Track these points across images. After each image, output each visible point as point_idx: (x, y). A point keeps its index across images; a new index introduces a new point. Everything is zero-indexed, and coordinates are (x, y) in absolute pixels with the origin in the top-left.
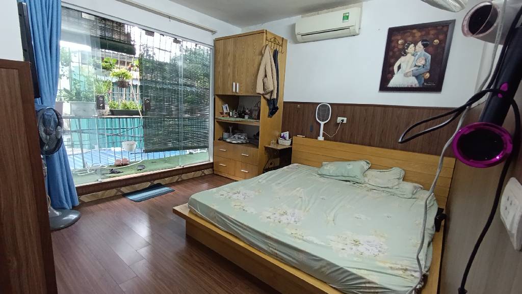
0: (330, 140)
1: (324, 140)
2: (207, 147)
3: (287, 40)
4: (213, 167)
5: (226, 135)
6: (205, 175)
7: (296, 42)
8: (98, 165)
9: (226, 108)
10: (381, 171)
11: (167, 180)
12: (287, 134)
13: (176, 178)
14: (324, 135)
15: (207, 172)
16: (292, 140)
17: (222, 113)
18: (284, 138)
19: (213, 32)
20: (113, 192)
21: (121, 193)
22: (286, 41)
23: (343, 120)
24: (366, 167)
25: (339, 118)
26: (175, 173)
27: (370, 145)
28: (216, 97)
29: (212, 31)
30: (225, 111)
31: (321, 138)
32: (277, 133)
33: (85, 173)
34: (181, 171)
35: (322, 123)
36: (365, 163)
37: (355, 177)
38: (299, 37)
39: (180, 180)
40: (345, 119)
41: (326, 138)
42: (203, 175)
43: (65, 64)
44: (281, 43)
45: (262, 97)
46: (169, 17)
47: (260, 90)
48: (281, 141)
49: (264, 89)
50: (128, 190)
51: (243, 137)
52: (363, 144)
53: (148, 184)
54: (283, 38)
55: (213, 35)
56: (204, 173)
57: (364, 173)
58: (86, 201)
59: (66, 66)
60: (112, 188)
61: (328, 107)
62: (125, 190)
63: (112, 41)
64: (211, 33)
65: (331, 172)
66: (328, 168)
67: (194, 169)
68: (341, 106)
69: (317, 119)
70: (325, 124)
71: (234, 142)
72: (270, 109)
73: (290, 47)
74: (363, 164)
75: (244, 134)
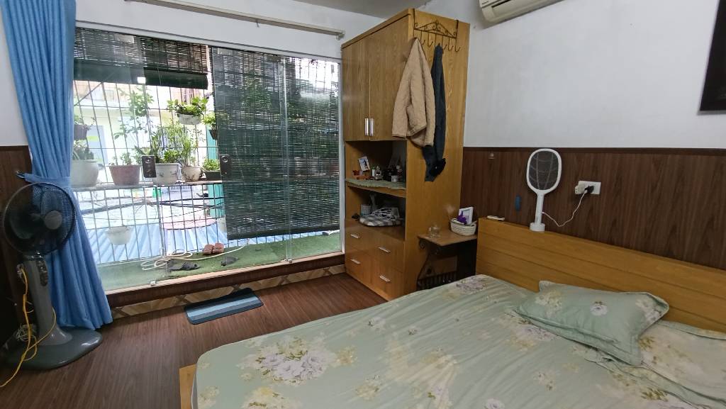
0: (560, 232)
1: (546, 229)
2: (337, 227)
3: (469, 25)
4: (343, 263)
5: (365, 209)
6: (331, 275)
7: (486, 24)
8: (182, 252)
9: (363, 164)
10: (703, 332)
11: (262, 283)
12: (468, 212)
13: (277, 281)
14: (544, 219)
15: (333, 270)
16: (477, 224)
17: (356, 173)
18: (463, 220)
19: (340, 35)
20: (173, 301)
21: (185, 304)
22: (467, 26)
23: (590, 189)
24: (652, 314)
25: (581, 183)
26: (276, 272)
27: (668, 254)
28: (348, 146)
29: (336, 34)
30: (363, 168)
31: (537, 226)
32: (450, 210)
33: (150, 267)
34: (286, 270)
35: (541, 194)
36: (650, 302)
37: (611, 342)
38: (488, 12)
39: (284, 283)
40: (597, 186)
41: (549, 227)
42: (327, 275)
43: (140, 112)
44: (452, 31)
45: (409, 143)
46: (257, 21)
47: (400, 129)
48: (456, 226)
49: (410, 128)
50: (198, 298)
51: (389, 215)
52: (646, 248)
53: (230, 290)
54: (458, 21)
55: (339, 39)
56: (329, 272)
57: (642, 336)
58: (131, 314)
59: (141, 115)
60: (174, 295)
61: (555, 156)
62: (191, 298)
63: (168, 71)
64: (335, 37)
65: (549, 314)
66: (544, 303)
67: (310, 266)
68: (587, 155)
69: (529, 184)
70: (546, 196)
71: (370, 224)
72: (428, 165)
73: (477, 38)
74: (644, 305)
75: (393, 209)
